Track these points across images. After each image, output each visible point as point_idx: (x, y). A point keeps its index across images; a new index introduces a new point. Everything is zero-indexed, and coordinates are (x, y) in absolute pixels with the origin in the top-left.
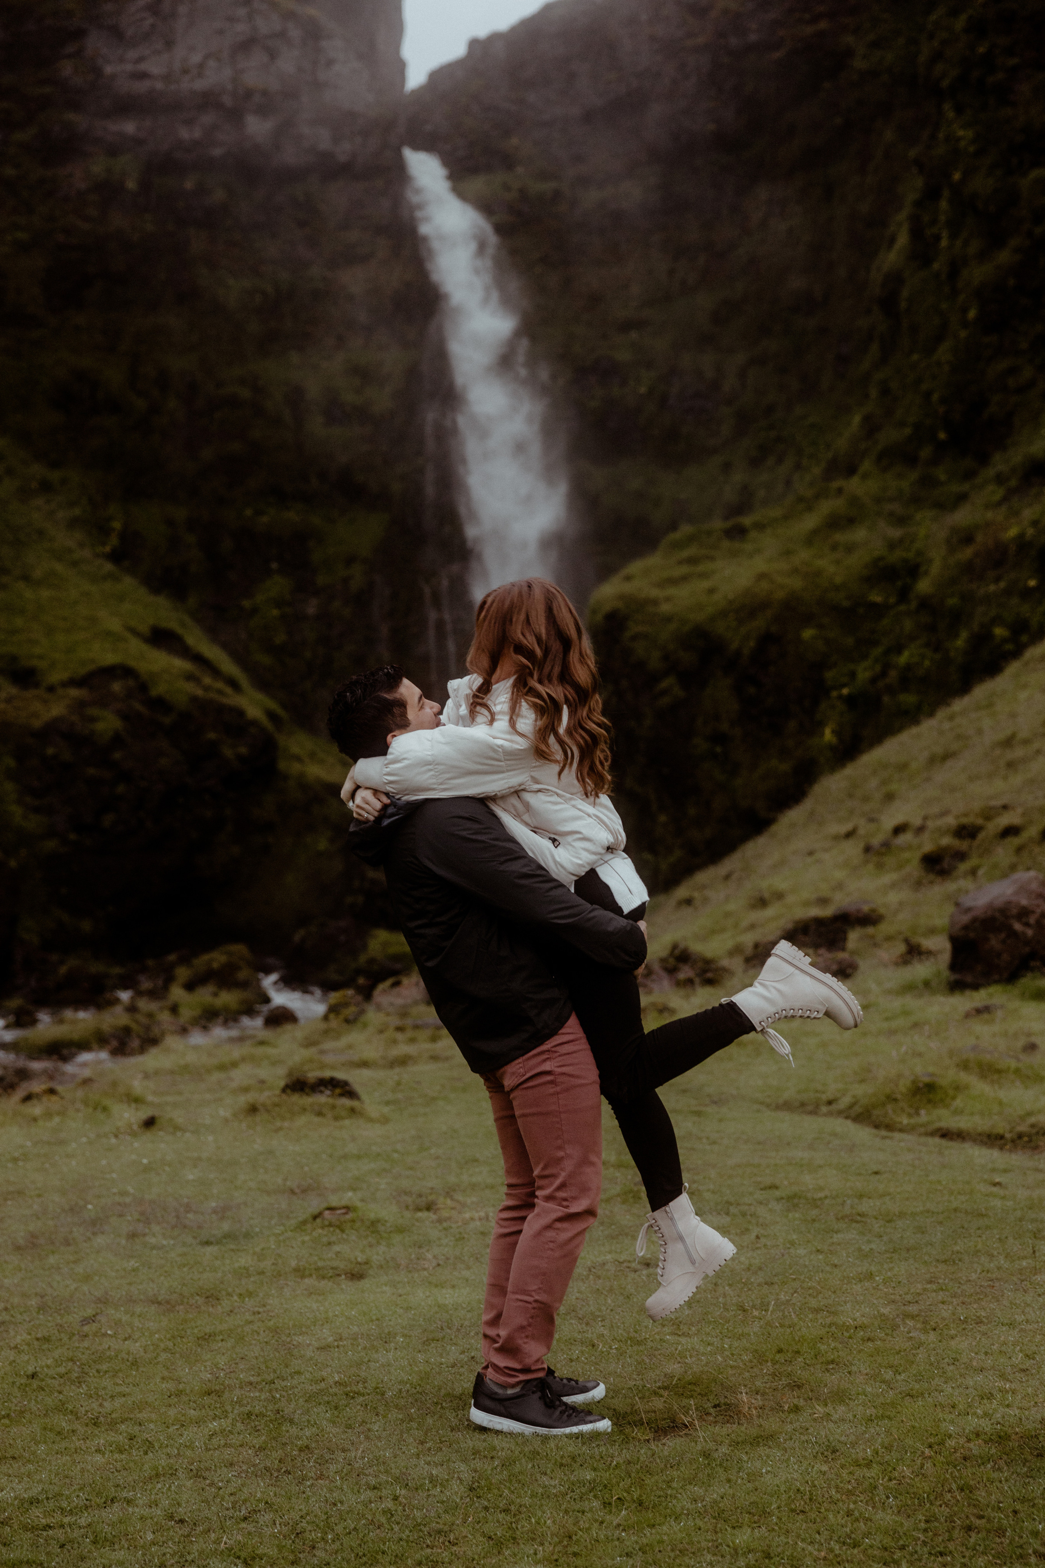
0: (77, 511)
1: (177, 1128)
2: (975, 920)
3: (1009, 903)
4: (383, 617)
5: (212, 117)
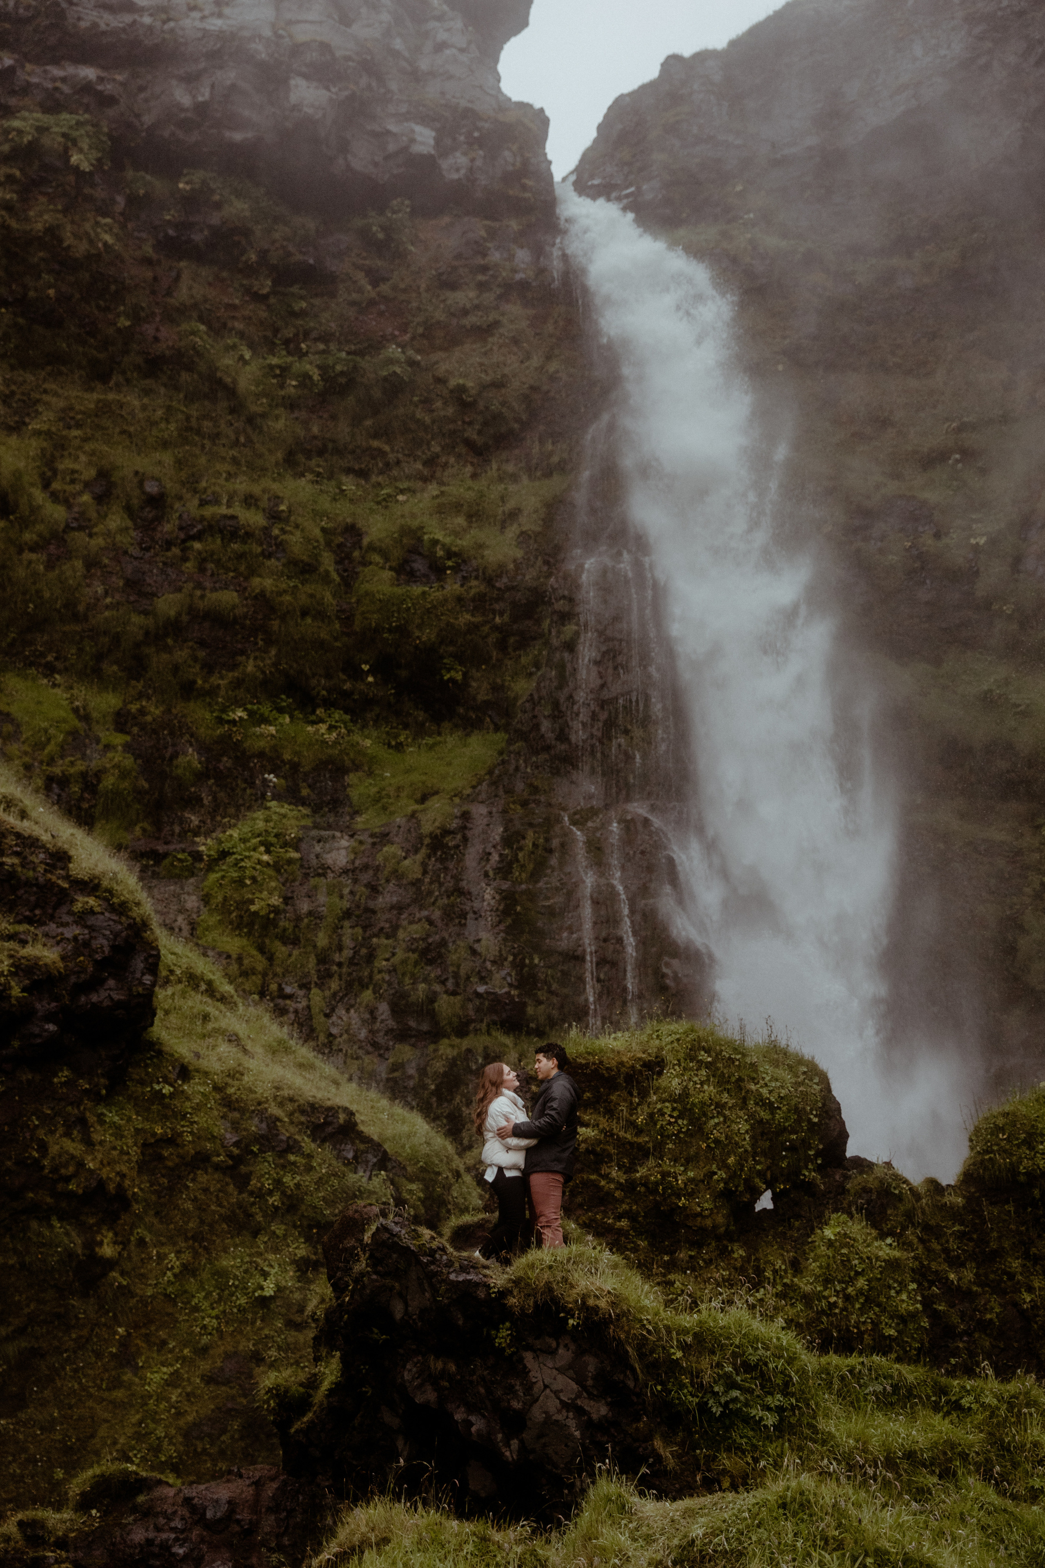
4: (486, 875)
5: (232, 75)
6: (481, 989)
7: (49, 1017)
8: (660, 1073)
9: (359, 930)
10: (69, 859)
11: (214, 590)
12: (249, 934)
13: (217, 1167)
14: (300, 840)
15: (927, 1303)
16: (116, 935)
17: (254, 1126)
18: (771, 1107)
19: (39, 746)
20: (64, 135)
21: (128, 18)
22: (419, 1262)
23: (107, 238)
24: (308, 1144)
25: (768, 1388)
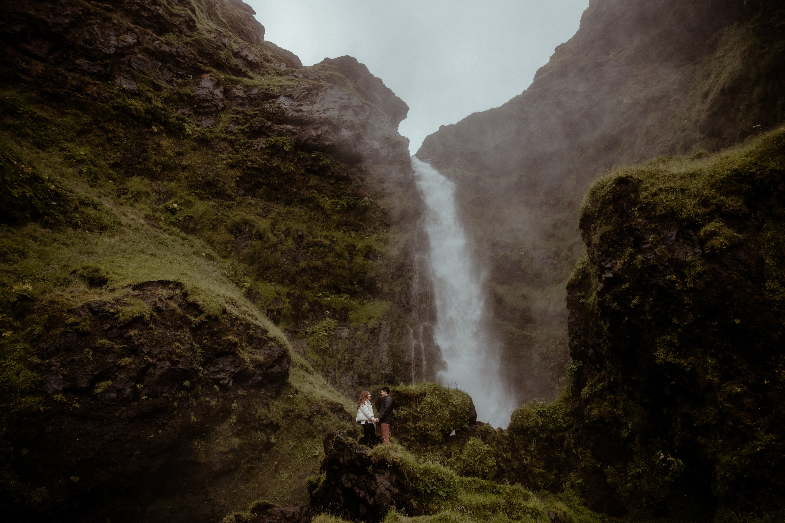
4: (385, 340)
5: (327, 128)
6: (383, 372)
7: (259, 375)
8: (425, 397)
9: (350, 354)
10: (268, 332)
11: (315, 261)
12: (320, 354)
13: (304, 419)
14: (335, 329)
15: (497, 463)
16: (279, 353)
17: (315, 408)
18: (456, 407)
19: (266, 301)
20: (282, 142)
21: (301, 114)
22: (347, 447)
23: (292, 168)
24: (330, 413)
25: (444, 486)
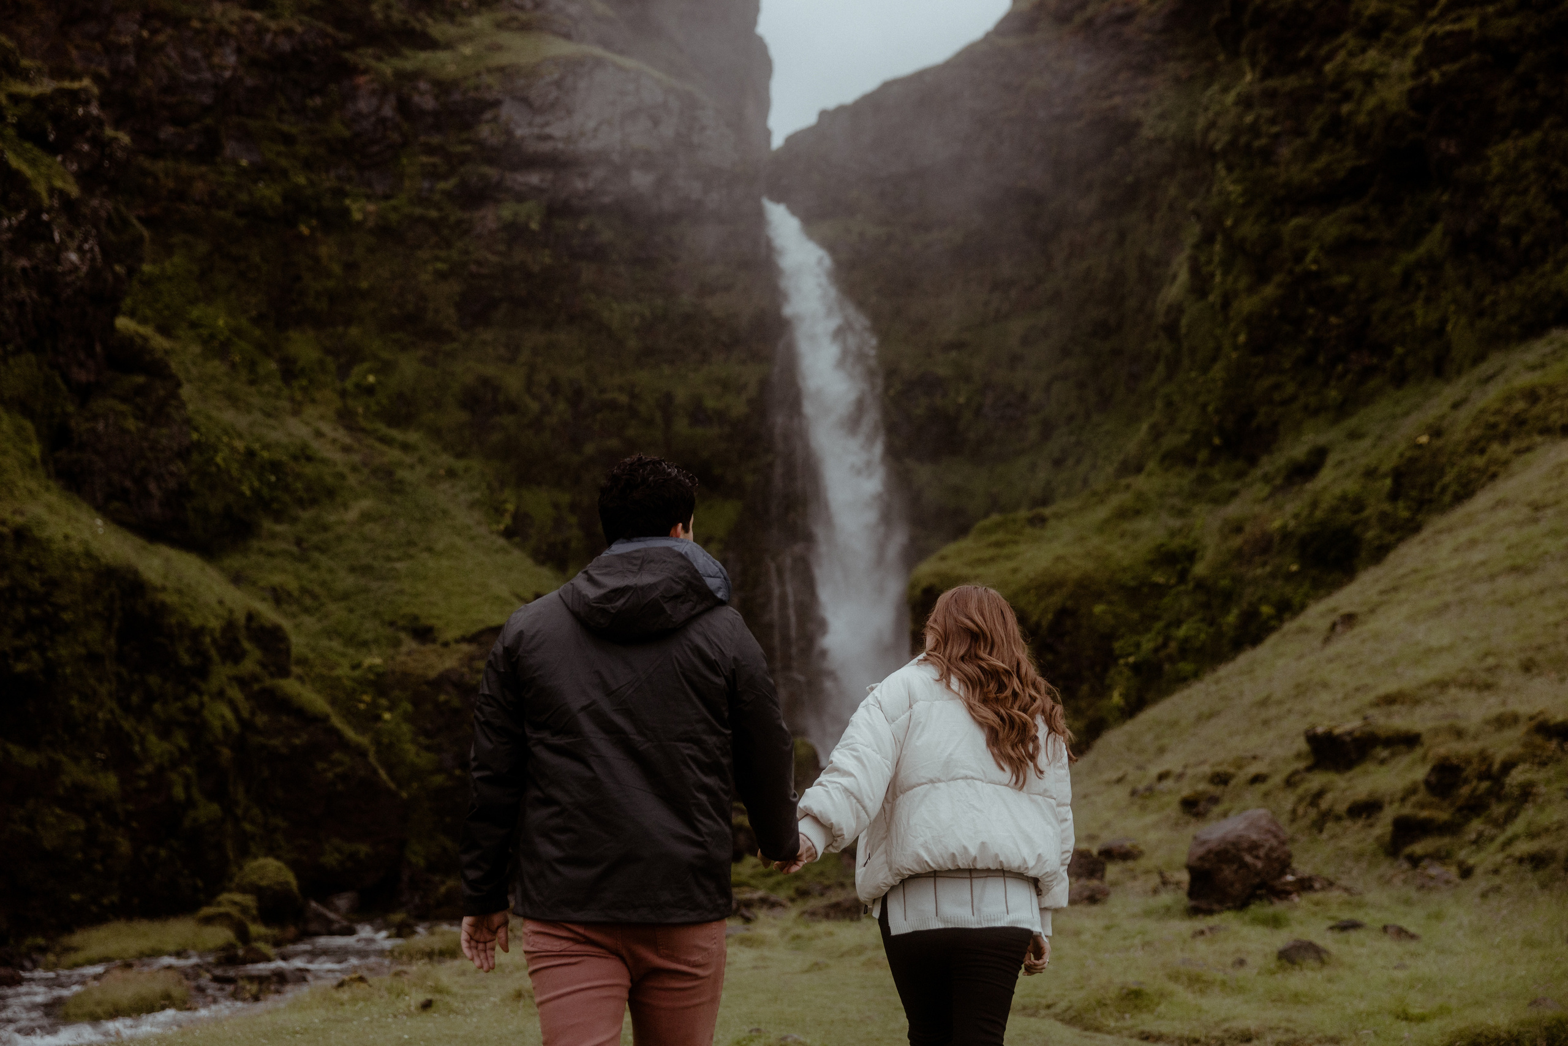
0: (477, 495)
1: (451, 1011)
2: (1209, 852)
3: (1240, 836)
5: (603, 172)
11: (609, 439)
20: (526, 214)
21: (551, 145)
